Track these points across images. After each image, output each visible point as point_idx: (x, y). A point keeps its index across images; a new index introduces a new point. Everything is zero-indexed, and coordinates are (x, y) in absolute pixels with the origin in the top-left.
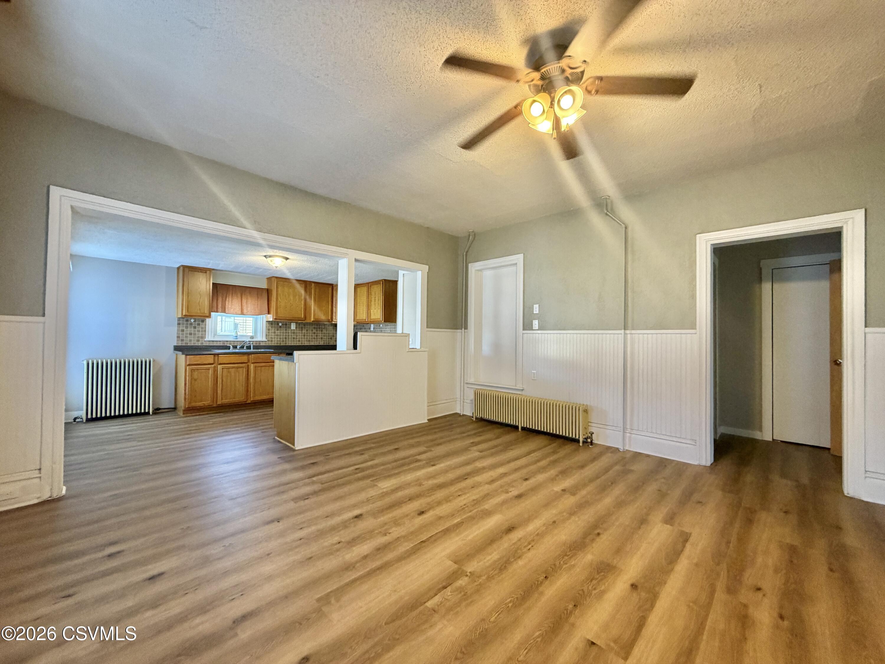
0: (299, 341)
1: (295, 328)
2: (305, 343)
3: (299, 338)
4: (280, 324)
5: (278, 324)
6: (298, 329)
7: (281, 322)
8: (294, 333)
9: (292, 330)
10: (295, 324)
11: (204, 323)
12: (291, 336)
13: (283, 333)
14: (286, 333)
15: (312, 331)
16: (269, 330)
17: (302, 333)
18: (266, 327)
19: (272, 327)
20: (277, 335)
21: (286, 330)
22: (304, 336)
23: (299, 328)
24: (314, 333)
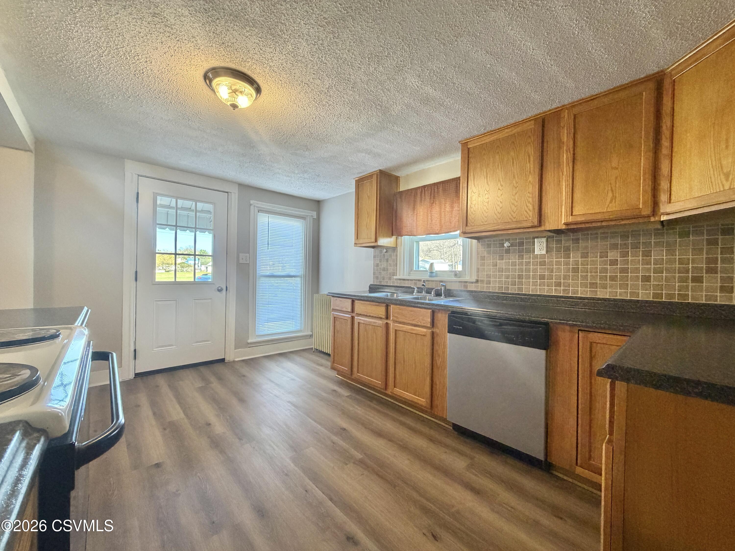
0: (558, 284)
1: (544, 252)
2: (576, 292)
3: (559, 277)
4: (506, 244)
5: (502, 245)
6: (554, 253)
7: (508, 240)
8: (543, 263)
9: (536, 257)
10: (544, 240)
11: (395, 254)
12: (535, 270)
13: (514, 264)
14: (521, 264)
15: (604, 255)
16: (483, 258)
17: (567, 264)
18: (478, 254)
19: (489, 253)
20: (501, 270)
21: (521, 257)
22: (576, 270)
23: (558, 250)
24: (614, 262)
